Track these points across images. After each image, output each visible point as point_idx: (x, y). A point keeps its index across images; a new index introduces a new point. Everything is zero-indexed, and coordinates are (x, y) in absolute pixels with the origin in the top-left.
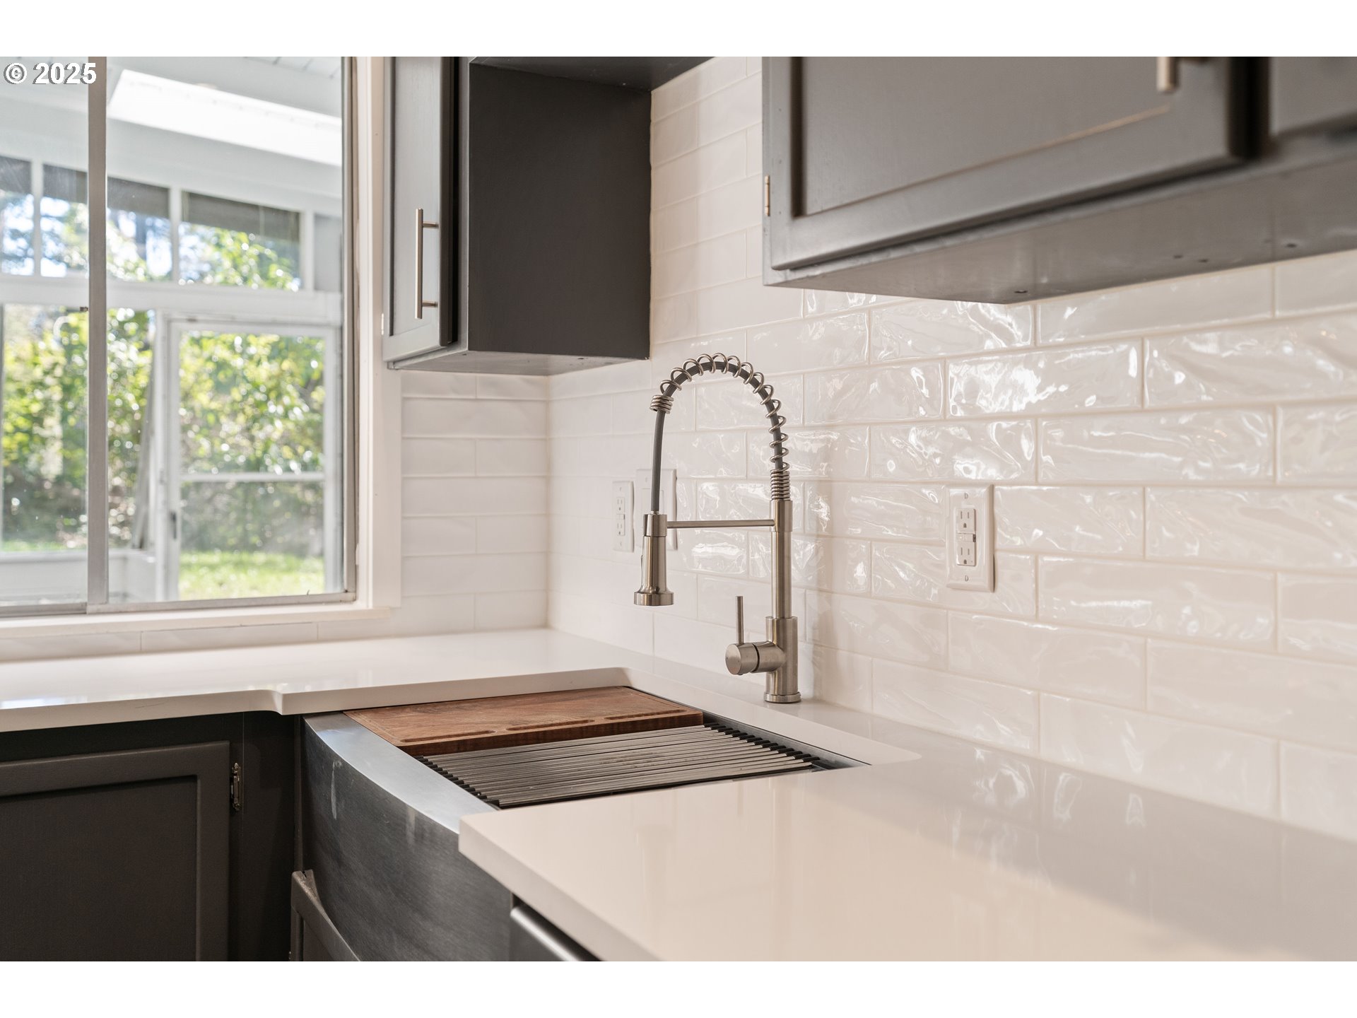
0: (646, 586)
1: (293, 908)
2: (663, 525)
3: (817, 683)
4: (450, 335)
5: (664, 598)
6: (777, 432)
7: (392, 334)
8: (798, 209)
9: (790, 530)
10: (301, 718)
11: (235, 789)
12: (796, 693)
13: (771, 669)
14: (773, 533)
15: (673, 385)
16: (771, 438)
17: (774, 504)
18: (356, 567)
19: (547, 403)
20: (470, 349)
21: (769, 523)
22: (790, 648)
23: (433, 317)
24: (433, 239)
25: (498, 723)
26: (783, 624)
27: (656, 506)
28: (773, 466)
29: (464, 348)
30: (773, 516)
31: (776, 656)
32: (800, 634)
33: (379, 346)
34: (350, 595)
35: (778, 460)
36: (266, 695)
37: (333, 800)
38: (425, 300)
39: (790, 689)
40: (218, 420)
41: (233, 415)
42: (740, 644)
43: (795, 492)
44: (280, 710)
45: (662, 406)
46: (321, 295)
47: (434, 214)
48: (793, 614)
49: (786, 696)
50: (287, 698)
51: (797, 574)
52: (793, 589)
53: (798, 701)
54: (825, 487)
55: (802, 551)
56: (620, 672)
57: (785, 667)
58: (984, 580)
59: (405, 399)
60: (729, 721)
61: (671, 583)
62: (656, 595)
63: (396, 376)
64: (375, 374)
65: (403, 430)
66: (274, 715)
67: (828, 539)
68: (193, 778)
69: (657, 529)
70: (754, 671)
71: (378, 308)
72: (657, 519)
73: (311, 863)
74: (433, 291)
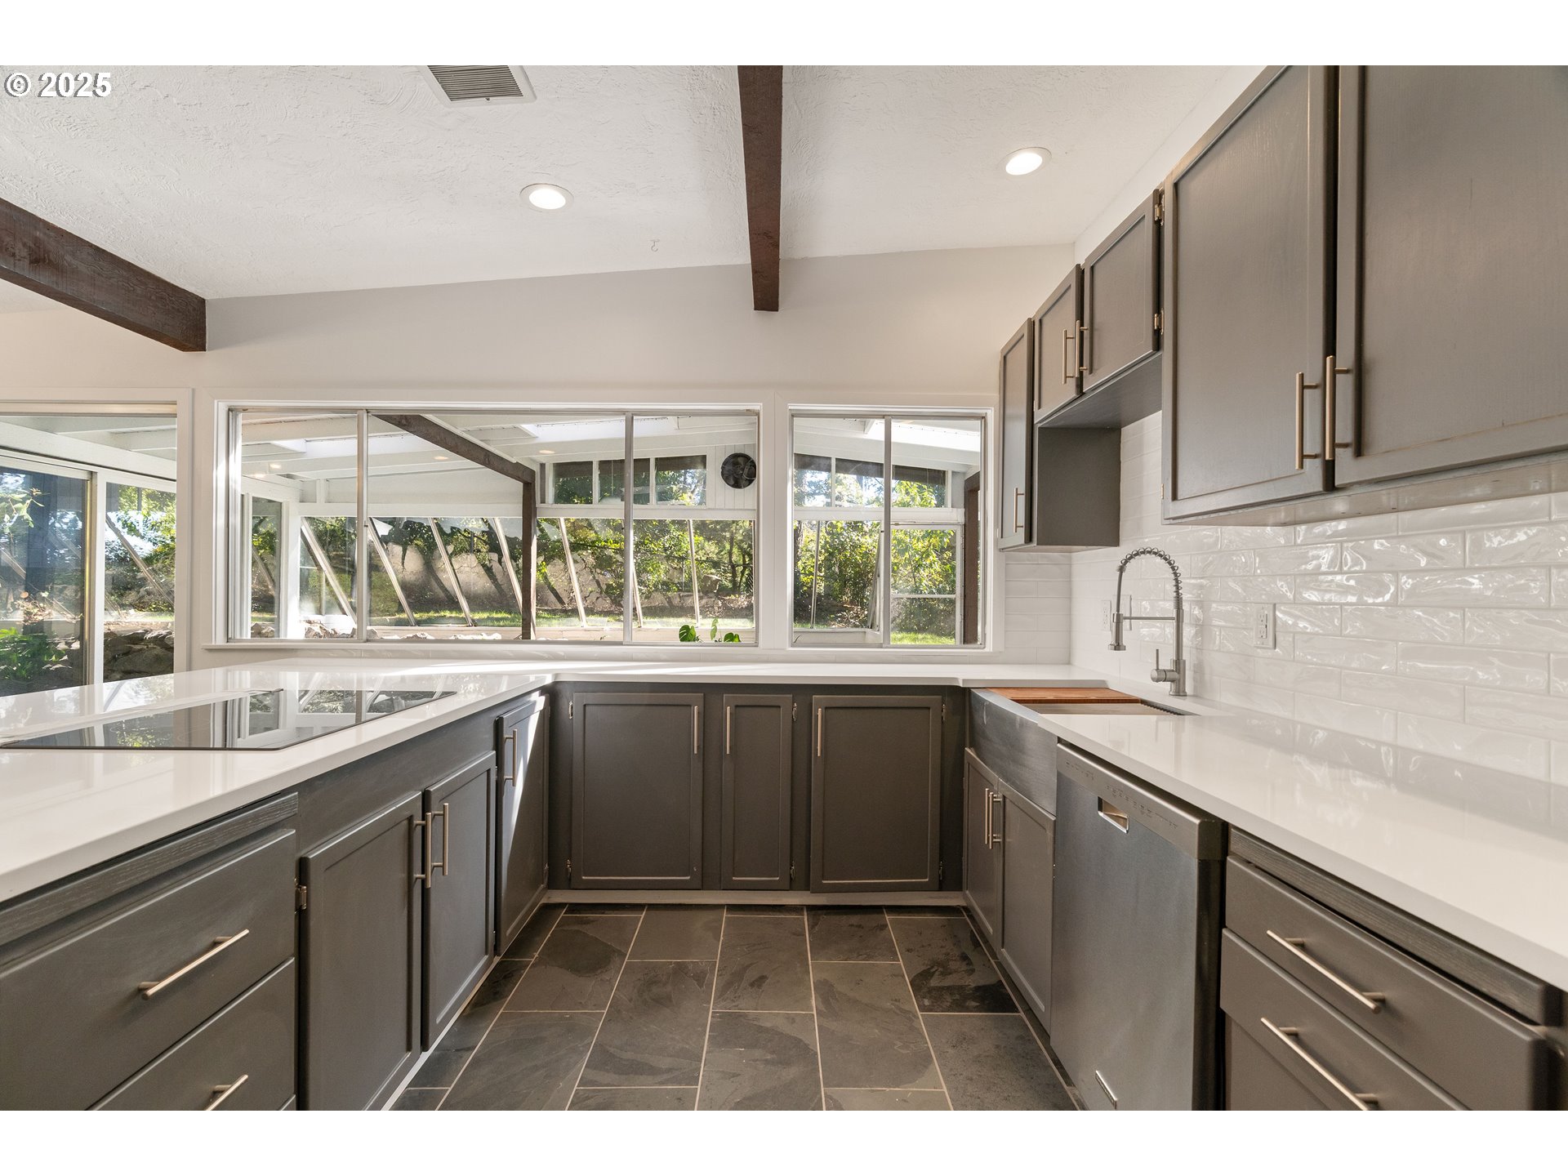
0: (1114, 642)
1: (966, 761)
2: (1121, 618)
3: (1195, 688)
4: (1029, 538)
5: (1121, 648)
6: (1176, 580)
7: (1002, 537)
8: (1175, 497)
9: (1183, 622)
10: (969, 688)
11: (943, 714)
12: (1184, 691)
13: (1172, 681)
14: (1174, 622)
15: (1127, 561)
16: (1174, 583)
17: (1175, 611)
18: (985, 634)
19: (1070, 565)
20: (1038, 544)
21: (1172, 619)
22: (1182, 672)
23: (1022, 531)
24: (1022, 500)
25: (1050, 696)
26: (1179, 662)
27: (1118, 610)
28: (1175, 594)
29: (1034, 544)
30: (1175, 616)
31: (1176, 675)
32: (1187, 667)
33: (996, 542)
34: (982, 646)
35: (1177, 592)
36: (956, 679)
37: (985, 717)
38: (1018, 525)
39: (1181, 690)
40: (898, 568)
41: (905, 566)
42: (1158, 669)
43: (1185, 607)
44: (961, 686)
45: (1121, 569)
46: (955, 509)
47: (1022, 489)
48: (1184, 658)
49: (1180, 693)
50: (964, 680)
51: (1186, 641)
52: (1184, 648)
53: (1186, 696)
54: (1200, 604)
55: (1188, 632)
56: (1104, 682)
57: (1179, 680)
58: (1271, 644)
59: (1007, 564)
60: (1153, 703)
61: (1125, 641)
62: (1118, 646)
63: (1003, 554)
64: (994, 554)
65: (1006, 576)
66: (960, 687)
67: (1202, 627)
68: (929, 708)
69: (1119, 620)
70: (1165, 681)
71: (996, 526)
72: (1119, 616)
73: (972, 745)
74: (1022, 521)
